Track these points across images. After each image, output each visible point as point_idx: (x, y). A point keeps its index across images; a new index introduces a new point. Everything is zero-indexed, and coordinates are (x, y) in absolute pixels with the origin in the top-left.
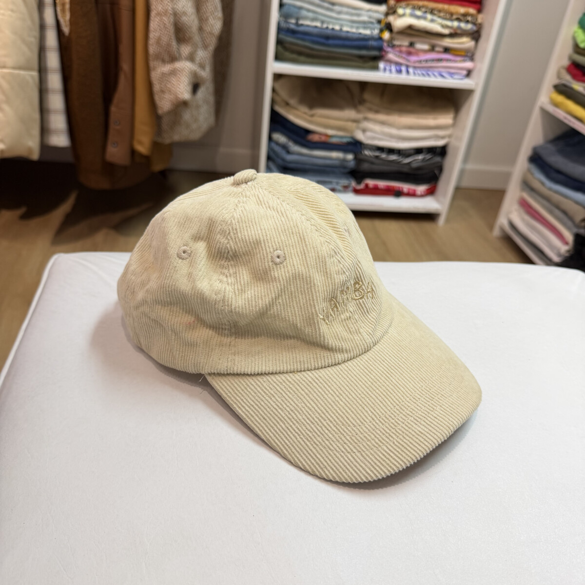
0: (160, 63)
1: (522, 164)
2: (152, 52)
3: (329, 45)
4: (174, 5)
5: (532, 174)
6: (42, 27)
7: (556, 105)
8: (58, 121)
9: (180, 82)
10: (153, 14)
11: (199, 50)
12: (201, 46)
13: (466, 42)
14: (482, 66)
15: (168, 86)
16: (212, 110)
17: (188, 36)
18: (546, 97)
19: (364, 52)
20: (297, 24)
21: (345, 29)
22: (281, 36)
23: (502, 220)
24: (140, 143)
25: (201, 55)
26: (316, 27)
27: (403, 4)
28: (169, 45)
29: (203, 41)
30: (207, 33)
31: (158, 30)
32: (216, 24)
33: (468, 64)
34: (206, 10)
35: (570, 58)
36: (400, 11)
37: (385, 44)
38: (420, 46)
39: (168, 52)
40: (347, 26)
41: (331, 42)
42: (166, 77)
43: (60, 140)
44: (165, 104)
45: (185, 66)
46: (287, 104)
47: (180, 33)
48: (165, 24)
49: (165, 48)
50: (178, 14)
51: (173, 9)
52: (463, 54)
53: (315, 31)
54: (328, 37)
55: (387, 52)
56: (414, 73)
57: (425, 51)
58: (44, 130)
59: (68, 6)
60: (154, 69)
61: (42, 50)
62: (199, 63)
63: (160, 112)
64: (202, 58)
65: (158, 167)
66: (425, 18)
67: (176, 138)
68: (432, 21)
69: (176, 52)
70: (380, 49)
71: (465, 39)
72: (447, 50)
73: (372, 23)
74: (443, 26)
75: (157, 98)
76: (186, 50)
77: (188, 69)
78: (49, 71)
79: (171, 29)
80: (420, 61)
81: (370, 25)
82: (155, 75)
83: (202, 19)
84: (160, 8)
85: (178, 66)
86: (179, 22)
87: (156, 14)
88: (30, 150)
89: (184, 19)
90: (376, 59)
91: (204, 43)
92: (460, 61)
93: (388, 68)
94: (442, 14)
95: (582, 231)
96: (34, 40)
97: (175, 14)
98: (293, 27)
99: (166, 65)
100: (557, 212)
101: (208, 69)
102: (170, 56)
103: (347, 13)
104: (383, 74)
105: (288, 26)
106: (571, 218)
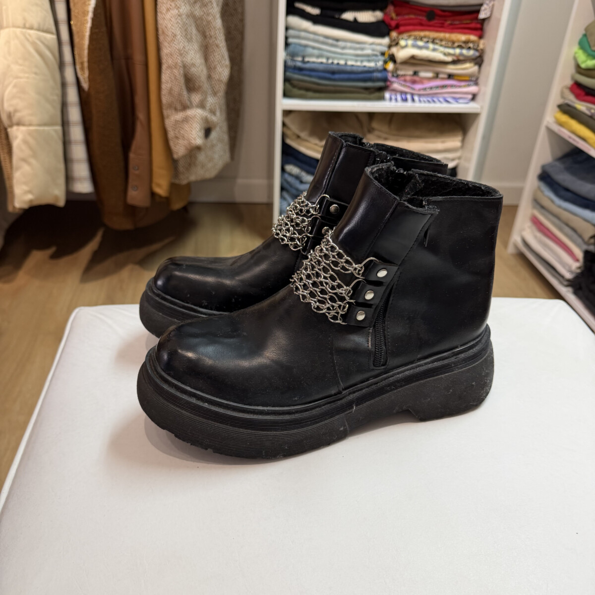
0: (173, 111)
1: (531, 182)
2: (165, 102)
3: (335, 80)
4: (183, 58)
5: (542, 192)
6: (64, 85)
7: (561, 124)
8: (82, 170)
9: (192, 128)
10: (164, 67)
11: (209, 96)
12: (211, 92)
13: (469, 68)
14: (487, 89)
15: (182, 132)
16: (227, 148)
17: (197, 85)
18: (551, 117)
19: (369, 84)
20: (303, 62)
21: (350, 63)
22: (288, 74)
23: (516, 238)
24: (159, 185)
25: (211, 101)
26: (322, 63)
27: (405, 35)
28: (180, 95)
29: (212, 88)
30: (216, 80)
31: (169, 82)
32: (223, 72)
33: (473, 89)
34: (214, 60)
35: (573, 78)
36: (402, 43)
37: (390, 75)
38: (423, 74)
39: (180, 101)
40: (351, 60)
41: (337, 76)
42: (179, 124)
43: (84, 186)
44: (179, 150)
45: (197, 113)
46: (298, 137)
47: (190, 83)
48: (176, 76)
49: (177, 98)
50: (187, 66)
51: (182, 62)
52: (467, 78)
53: (321, 67)
54: (333, 72)
55: (392, 82)
56: (420, 101)
57: (429, 79)
58: (69, 178)
59: (86, 65)
60: (168, 117)
61: (64, 105)
62: (210, 109)
63: (175, 156)
64: (212, 104)
65: (177, 205)
66: (427, 48)
67: (193, 178)
68: (434, 50)
69: (187, 101)
70: (385, 80)
71: (468, 65)
72: (450, 76)
73: (376, 55)
74: (445, 54)
75: (172, 144)
76: (196, 98)
77: (199, 115)
78: (71, 125)
79: (182, 80)
80: (425, 89)
81: (374, 58)
82: (169, 123)
83: (211, 68)
84: (170, 62)
85: (189, 113)
86: (188, 72)
87: (167, 67)
88: (57, 198)
89: (193, 70)
90: (382, 89)
91: (213, 90)
92: (465, 86)
93: (393, 97)
94: (443, 43)
95: (591, 248)
96: (57, 99)
97: (184, 66)
98: (299, 64)
99: (179, 114)
100: (567, 229)
101: (218, 113)
102: (182, 105)
103: (351, 48)
104: (389, 104)
105: (294, 64)
106: (580, 236)
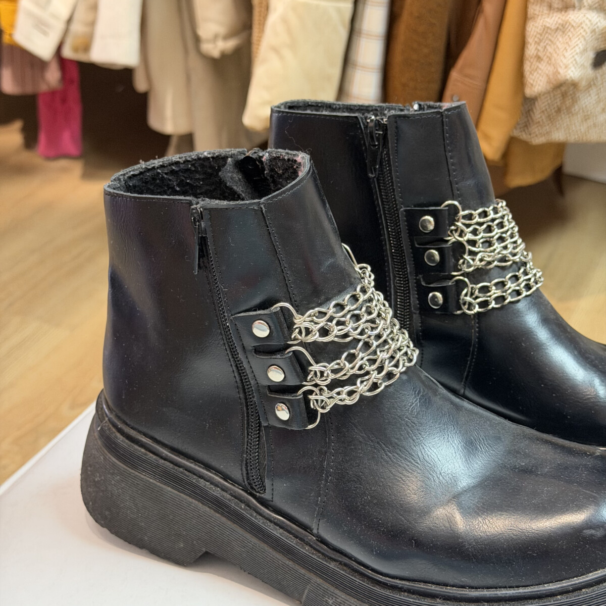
0: (545, 8)
9: (569, 46)
15: (549, 50)
24: (487, 137)
42: (550, 34)
45: (586, 20)
58: (343, 93)
60: (533, 18)
63: (529, 92)
65: (519, 180)
75: (527, 67)
77: (589, 24)
78: (370, 3)
82: (532, 29)
85: (573, 17)
99: (554, 15)
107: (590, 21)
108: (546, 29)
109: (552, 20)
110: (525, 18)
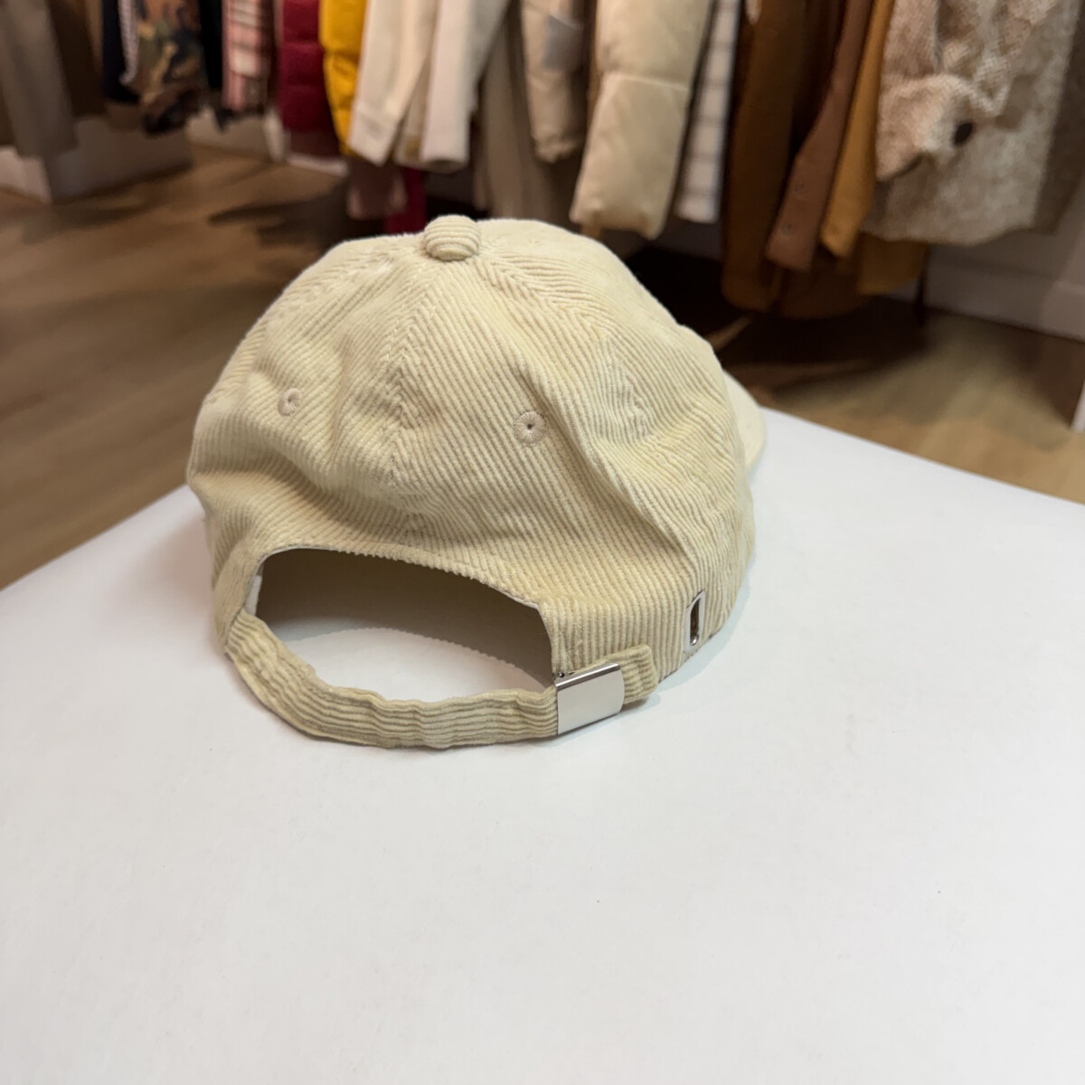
0: (902, 77)
2: (891, 56)
6: (714, 9)
8: (705, 175)
9: (926, 115)
11: (988, 53)
15: (904, 123)
17: (965, 23)
24: (835, 231)
25: (991, 64)
28: (921, 41)
29: (1002, 36)
31: (908, 12)
39: (919, 55)
42: (905, 106)
43: (700, 208)
44: (891, 160)
45: (947, 85)
47: (949, 18)
49: (914, 48)
60: (889, 88)
61: (705, 48)
63: (881, 173)
64: (992, 72)
69: (933, 57)
76: (955, 52)
77: (949, 90)
78: (708, 85)
79: (933, 9)
82: (887, 101)
85: (931, 84)
88: (643, 218)
99: (910, 83)
102: (920, 65)
107: (951, 87)
108: (902, 100)
109: (908, 88)
110: (878, 90)
